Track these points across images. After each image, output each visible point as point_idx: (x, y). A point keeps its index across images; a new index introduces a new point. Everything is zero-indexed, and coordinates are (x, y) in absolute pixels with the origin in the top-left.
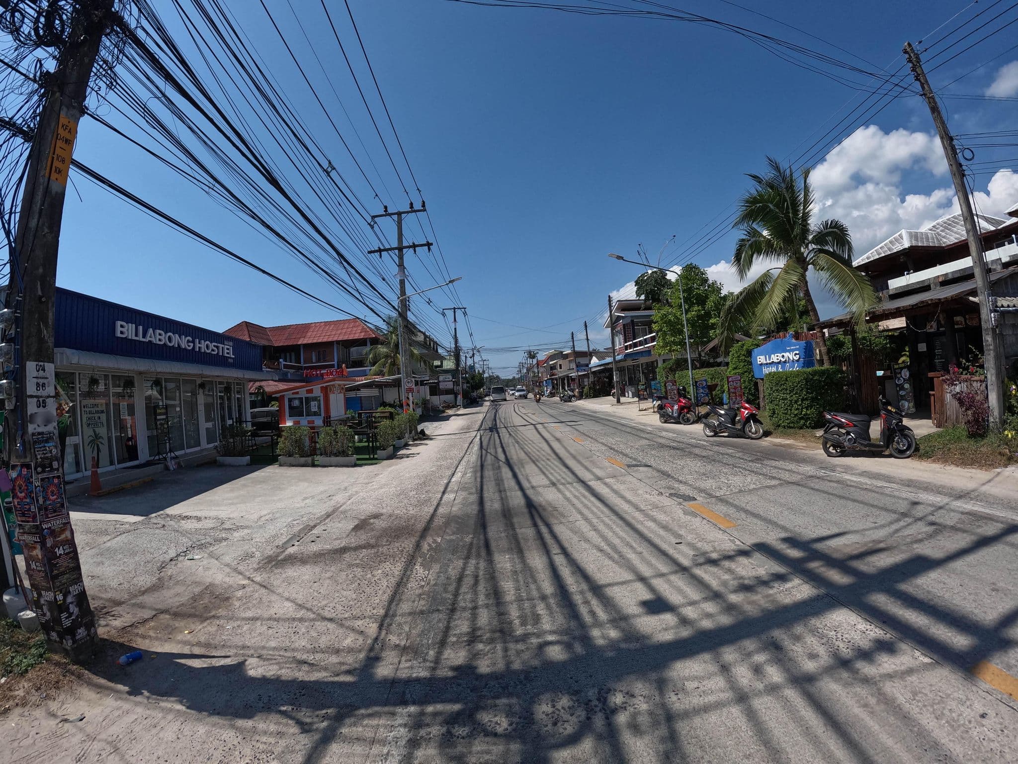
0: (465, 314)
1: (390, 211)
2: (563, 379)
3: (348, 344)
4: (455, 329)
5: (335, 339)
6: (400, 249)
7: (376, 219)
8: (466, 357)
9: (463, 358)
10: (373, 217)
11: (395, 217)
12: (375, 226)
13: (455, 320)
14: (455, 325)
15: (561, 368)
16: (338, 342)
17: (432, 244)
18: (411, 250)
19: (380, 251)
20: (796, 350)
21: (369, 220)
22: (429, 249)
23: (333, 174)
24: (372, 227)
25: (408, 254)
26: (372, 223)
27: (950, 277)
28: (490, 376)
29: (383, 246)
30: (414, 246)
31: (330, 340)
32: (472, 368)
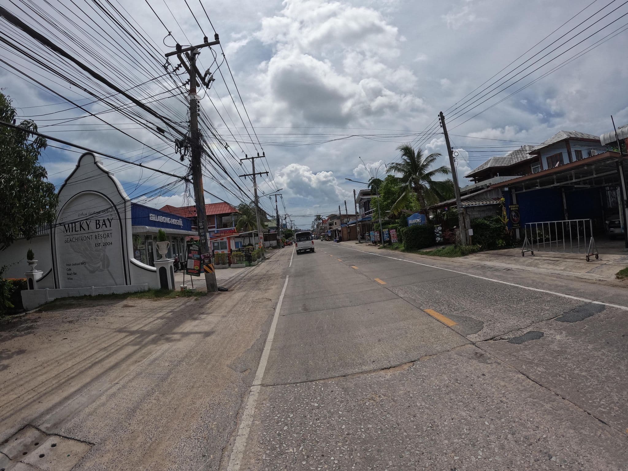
0: (281, 197)
1: (248, 157)
2: (335, 231)
3: (221, 216)
4: (277, 206)
5: (216, 213)
6: (254, 174)
7: (242, 161)
8: (282, 220)
9: (281, 220)
10: (241, 160)
11: (251, 160)
12: (242, 164)
13: (276, 201)
14: (276, 204)
15: (336, 224)
16: (217, 215)
17: (268, 172)
18: (259, 175)
19: (245, 175)
20: (420, 218)
21: (239, 161)
22: (267, 175)
23: (228, 148)
24: (241, 165)
25: (258, 177)
26: (241, 163)
27: (472, 190)
28: (295, 229)
29: (246, 173)
30: (260, 173)
31: (213, 214)
32: (285, 225)
